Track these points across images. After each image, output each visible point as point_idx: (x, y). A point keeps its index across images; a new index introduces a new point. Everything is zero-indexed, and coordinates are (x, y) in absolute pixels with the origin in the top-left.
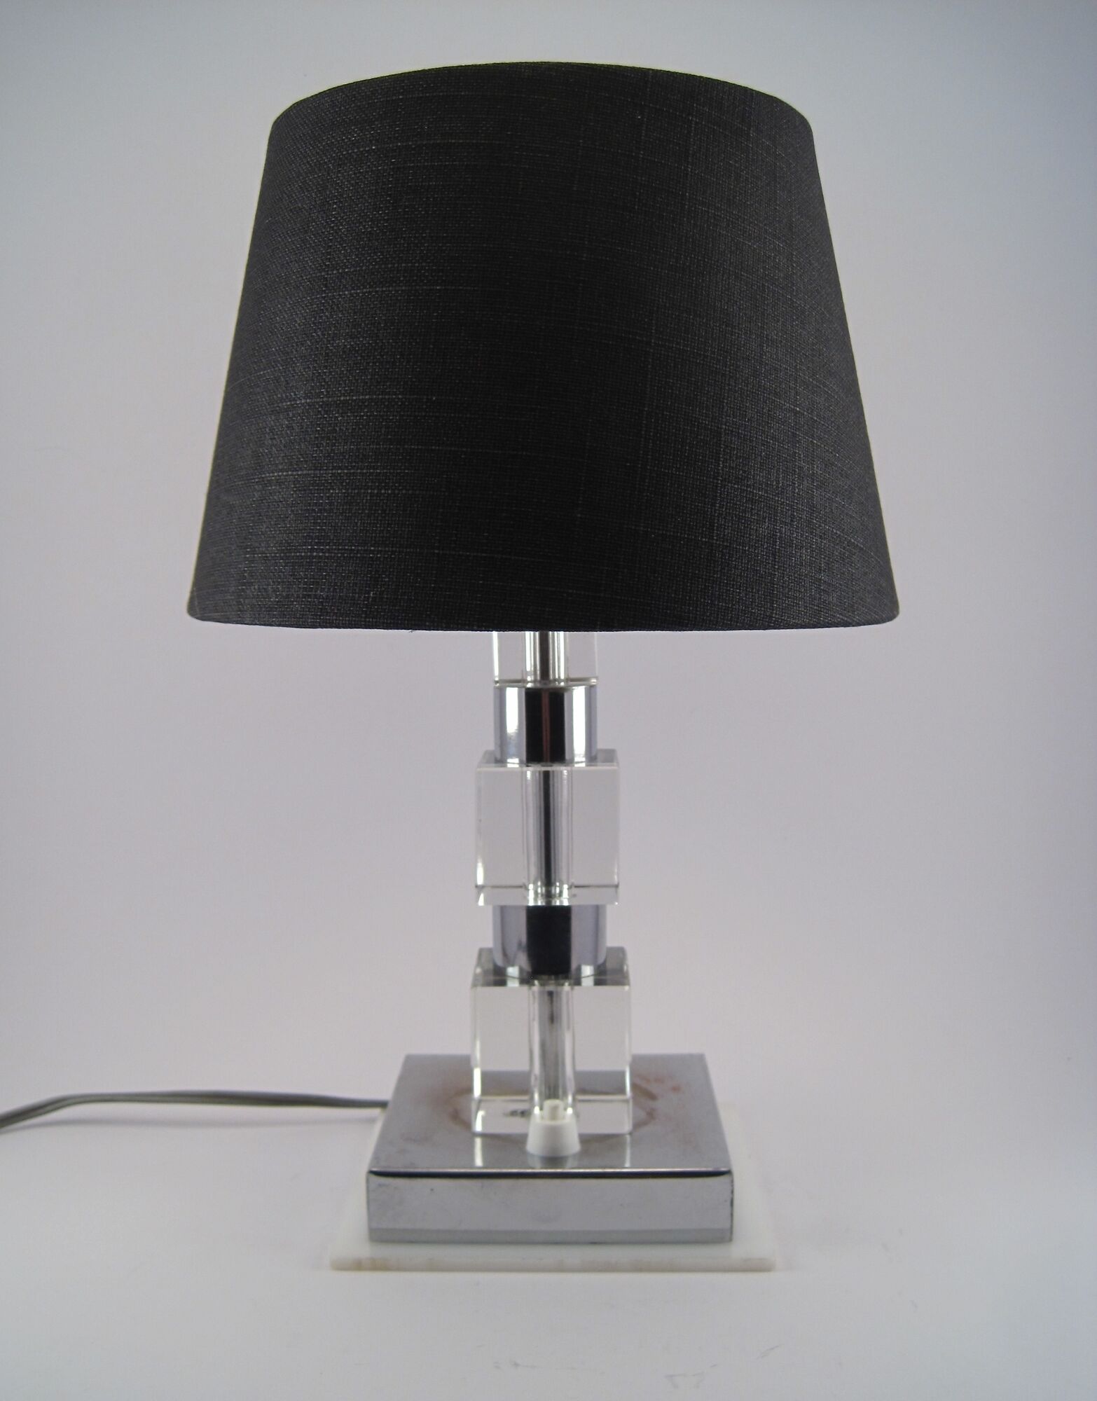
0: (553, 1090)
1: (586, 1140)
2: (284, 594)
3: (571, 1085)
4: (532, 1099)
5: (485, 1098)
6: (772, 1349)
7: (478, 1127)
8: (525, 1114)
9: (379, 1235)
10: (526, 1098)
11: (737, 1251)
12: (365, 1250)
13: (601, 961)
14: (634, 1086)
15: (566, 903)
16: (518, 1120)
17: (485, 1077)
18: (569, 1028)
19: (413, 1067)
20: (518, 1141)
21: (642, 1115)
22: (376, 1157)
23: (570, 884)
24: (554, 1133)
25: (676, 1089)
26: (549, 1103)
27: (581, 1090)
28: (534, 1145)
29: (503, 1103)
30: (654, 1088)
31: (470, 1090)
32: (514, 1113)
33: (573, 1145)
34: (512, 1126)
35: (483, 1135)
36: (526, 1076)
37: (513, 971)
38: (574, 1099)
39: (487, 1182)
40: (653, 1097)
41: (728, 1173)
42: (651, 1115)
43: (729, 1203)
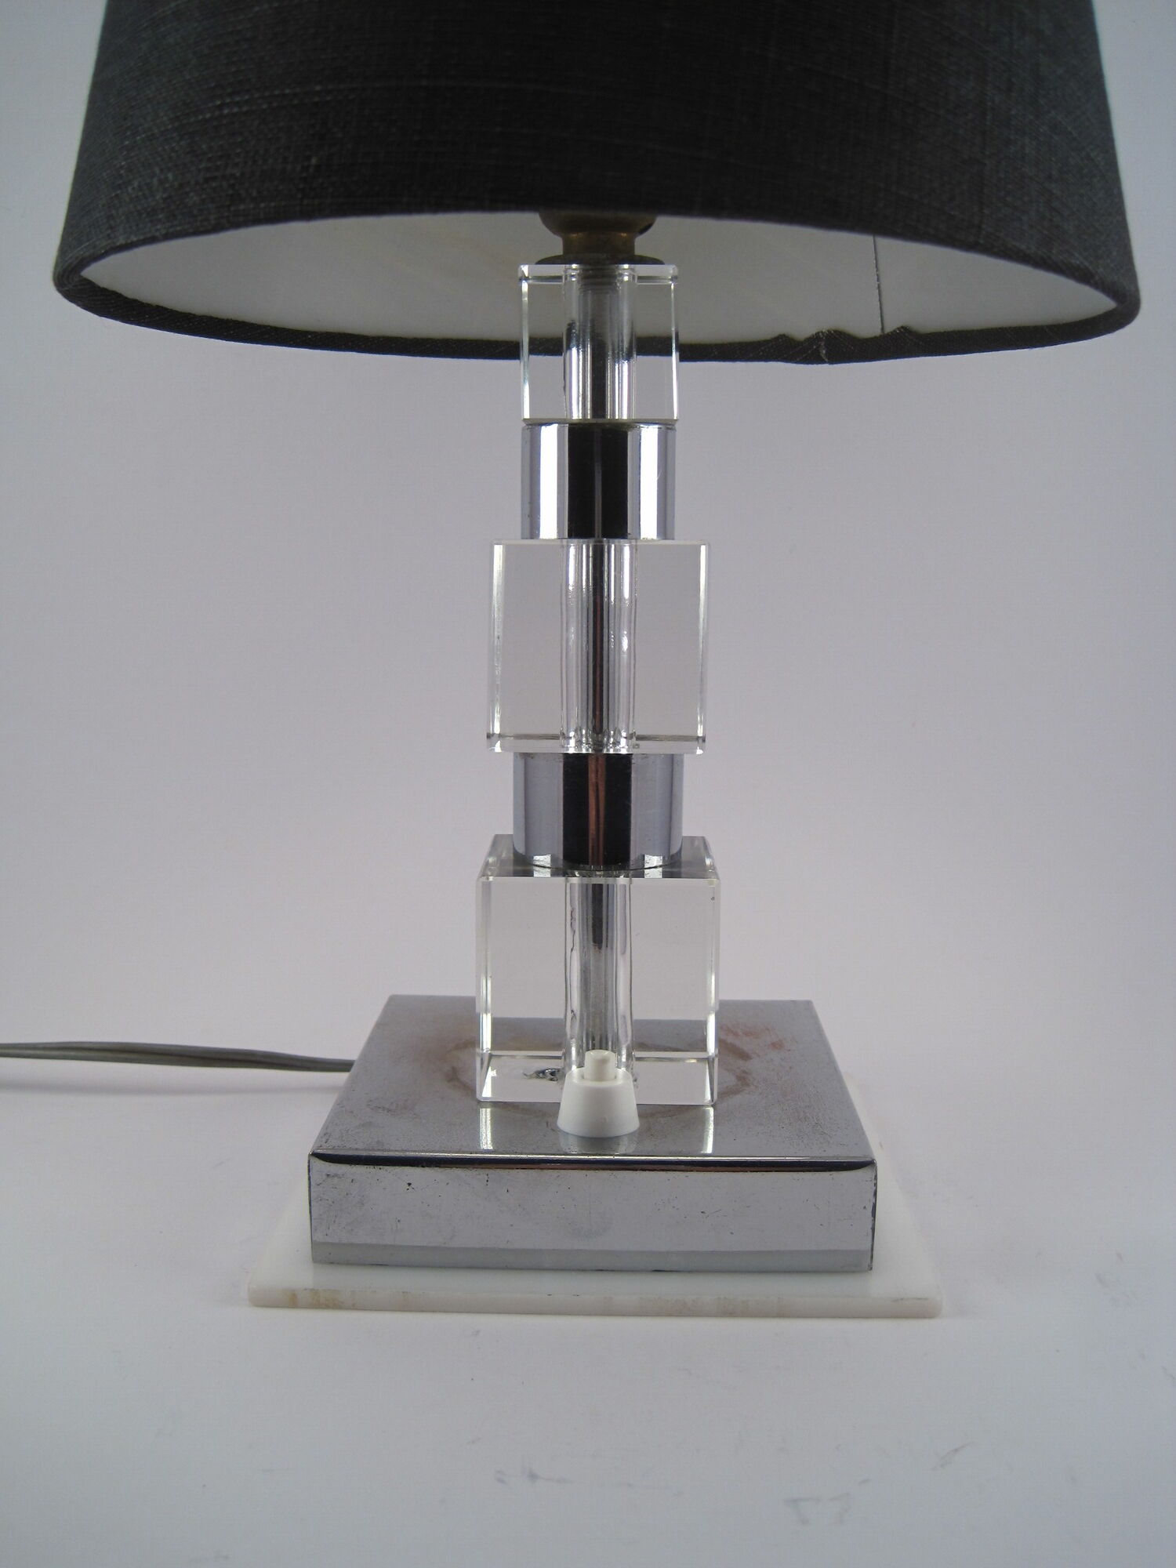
0: (598, 1038)
1: (649, 1113)
2: (176, 184)
3: (626, 1037)
4: (568, 1054)
5: (495, 1053)
6: (956, 1450)
7: (487, 1092)
8: (556, 1075)
9: (326, 1254)
10: (558, 1053)
11: (878, 1286)
12: (304, 1276)
13: (674, 851)
14: (719, 1041)
15: (624, 752)
16: (545, 1084)
17: (496, 1024)
18: (624, 953)
19: (397, 1010)
20: (546, 1113)
21: (731, 1080)
22: (326, 1134)
23: (630, 732)
24: (599, 1101)
25: (777, 1046)
26: (591, 1056)
27: (640, 1044)
28: (569, 1119)
29: (522, 1061)
30: (744, 1044)
31: (475, 1042)
32: (541, 1074)
33: (628, 1120)
34: (538, 1092)
35: (495, 1105)
36: (560, 1025)
37: (544, 859)
38: (629, 1056)
39: (495, 1174)
40: (744, 1056)
41: (869, 1164)
42: (743, 1079)
43: (870, 1209)
